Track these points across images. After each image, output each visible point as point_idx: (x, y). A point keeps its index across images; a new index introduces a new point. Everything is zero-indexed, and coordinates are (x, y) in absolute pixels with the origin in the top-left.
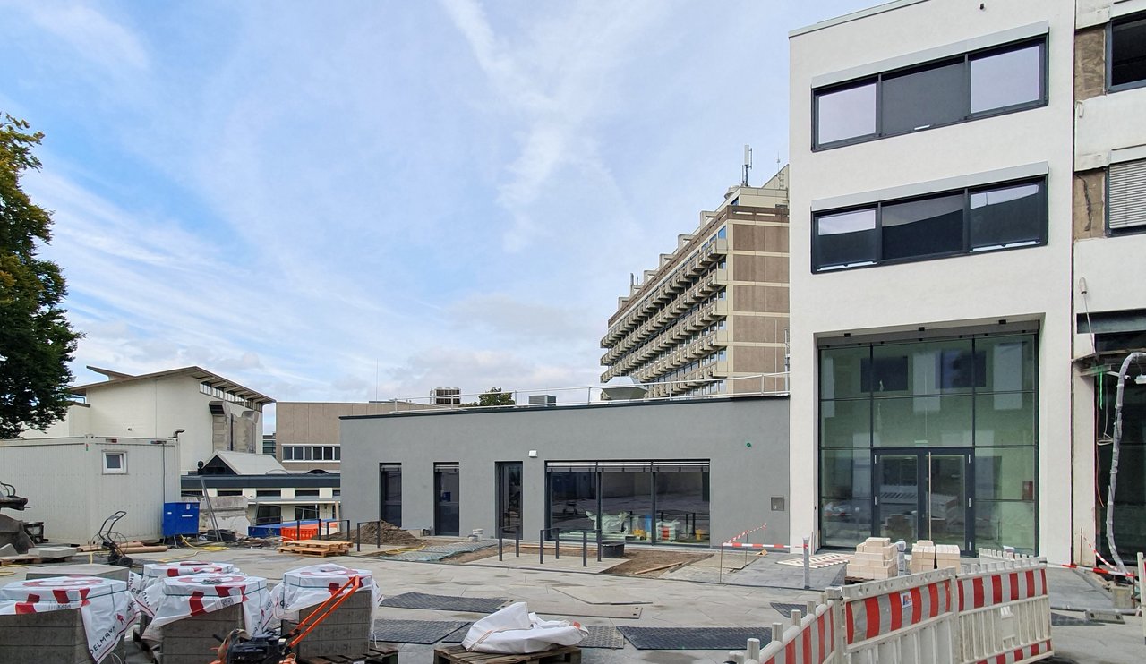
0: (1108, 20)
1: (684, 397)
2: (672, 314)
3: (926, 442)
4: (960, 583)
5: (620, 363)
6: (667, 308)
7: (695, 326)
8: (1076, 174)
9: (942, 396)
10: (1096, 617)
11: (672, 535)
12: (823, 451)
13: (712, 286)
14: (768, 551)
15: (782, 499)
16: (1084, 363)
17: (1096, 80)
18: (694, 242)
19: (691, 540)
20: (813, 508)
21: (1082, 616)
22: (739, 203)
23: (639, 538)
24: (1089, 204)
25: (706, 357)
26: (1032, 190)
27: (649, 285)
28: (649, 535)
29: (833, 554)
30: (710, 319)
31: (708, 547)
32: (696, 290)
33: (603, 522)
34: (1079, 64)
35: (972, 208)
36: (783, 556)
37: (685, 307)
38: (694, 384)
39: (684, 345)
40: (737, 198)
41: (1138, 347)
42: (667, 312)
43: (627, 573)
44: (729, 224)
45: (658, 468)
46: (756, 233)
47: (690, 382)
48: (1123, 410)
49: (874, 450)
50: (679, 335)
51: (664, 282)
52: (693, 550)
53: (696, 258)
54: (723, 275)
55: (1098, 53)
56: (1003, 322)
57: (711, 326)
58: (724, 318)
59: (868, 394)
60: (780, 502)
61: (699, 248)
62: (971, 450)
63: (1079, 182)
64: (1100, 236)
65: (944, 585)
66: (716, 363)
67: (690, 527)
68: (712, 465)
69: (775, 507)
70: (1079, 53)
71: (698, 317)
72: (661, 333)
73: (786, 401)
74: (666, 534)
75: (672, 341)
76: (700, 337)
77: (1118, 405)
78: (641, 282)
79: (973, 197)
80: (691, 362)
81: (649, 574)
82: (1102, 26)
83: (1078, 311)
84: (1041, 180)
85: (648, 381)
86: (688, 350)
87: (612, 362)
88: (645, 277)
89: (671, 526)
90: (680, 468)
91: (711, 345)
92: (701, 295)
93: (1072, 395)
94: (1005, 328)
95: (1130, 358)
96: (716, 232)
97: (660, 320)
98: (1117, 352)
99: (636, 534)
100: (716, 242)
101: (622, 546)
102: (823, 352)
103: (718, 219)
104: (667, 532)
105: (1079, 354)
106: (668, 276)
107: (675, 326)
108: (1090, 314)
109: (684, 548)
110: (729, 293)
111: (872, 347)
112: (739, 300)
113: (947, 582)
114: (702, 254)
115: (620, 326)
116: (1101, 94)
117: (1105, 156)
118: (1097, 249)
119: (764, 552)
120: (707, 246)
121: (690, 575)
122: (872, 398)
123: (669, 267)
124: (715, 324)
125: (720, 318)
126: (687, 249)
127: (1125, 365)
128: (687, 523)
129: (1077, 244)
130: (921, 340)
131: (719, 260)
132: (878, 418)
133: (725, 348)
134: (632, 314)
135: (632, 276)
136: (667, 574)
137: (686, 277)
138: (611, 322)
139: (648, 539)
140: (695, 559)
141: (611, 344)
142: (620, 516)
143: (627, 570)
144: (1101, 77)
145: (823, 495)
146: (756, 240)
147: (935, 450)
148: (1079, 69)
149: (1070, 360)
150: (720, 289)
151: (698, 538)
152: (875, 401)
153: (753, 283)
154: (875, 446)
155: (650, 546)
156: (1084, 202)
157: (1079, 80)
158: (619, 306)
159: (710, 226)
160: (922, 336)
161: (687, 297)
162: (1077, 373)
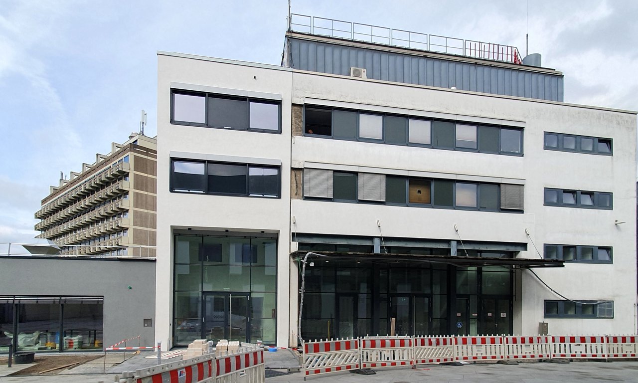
0: (303, 104)
1: (99, 256)
2: (91, 203)
3: (229, 289)
4: (218, 361)
5: (51, 230)
6: (87, 199)
7: (107, 213)
8: (292, 169)
9: (243, 266)
10: (291, 370)
11: (76, 345)
12: (176, 293)
13: (118, 190)
14: (141, 351)
15: (151, 320)
16: (293, 255)
17: (300, 129)
18: (107, 160)
19: (92, 347)
20: (169, 325)
21: (286, 371)
22: (138, 144)
23: (50, 348)
24: (297, 183)
25: (115, 233)
26: (274, 172)
27: (74, 182)
28: (58, 345)
29: (180, 350)
30: (117, 210)
31: (102, 351)
32: (108, 191)
33: (19, 339)
34: (293, 119)
35: (250, 175)
36: (150, 354)
37: (100, 200)
38: (105, 249)
39: (100, 224)
40: (137, 140)
41: (311, 250)
42: (87, 201)
43: (33, 374)
44: (131, 155)
45: (65, 301)
46: (148, 164)
47: (103, 247)
48: (305, 277)
49: (203, 293)
50: (96, 217)
51: (86, 182)
52: (90, 354)
53: (108, 171)
54: (127, 185)
55: (300, 117)
56: (263, 232)
57: (118, 214)
58: (127, 211)
59: (201, 262)
60: (149, 322)
61: (111, 165)
62: (249, 293)
63: (293, 172)
64: (300, 199)
65: (208, 363)
66: (121, 238)
67: (92, 339)
68: (105, 299)
69: (146, 325)
70: (293, 114)
71: (110, 207)
72: (83, 214)
73: (154, 263)
74: (71, 344)
75: (90, 221)
76: (111, 220)
77: (303, 275)
78: (69, 179)
79: (251, 169)
80: (104, 235)
81: (52, 372)
82: (301, 106)
83: (292, 231)
84: (278, 168)
85: (73, 244)
86: (102, 227)
87: (45, 229)
88: (72, 176)
89: (76, 339)
90: (82, 301)
91: (118, 226)
92: (112, 194)
93: (290, 269)
94: (264, 235)
95: (308, 254)
96: (122, 157)
97: (82, 206)
98: (304, 251)
99: (48, 346)
100: (122, 163)
101: (33, 354)
102: (177, 237)
103: (124, 150)
104: (73, 343)
105: (292, 251)
106: (88, 178)
107: (93, 211)
108: (297, 233)
109: (84, 353)
110: (131, 196)
111: (203, 237)
112: (137, 202)
113: (210, 361)
114: (111, 169)
115: (51, 205)
116: (301, 135)
117: (302, 163)
118: (299, 204)
119: (138, 352)
120: (116, 165)
121: (83, 370)
122: (203, 265)
123: (88, 173)
124: (121, 214)
125: (124, 211)
126: (102, 164)
127: (306, 257)
128: (90, 337)
129: (292, 200)
130: (227, 236)
131: (124, 175)
132: (206, 276)
133: (127, 229)
134: (61, 199)
135: (62, 174)
136: (66, 371)
137: (101, 181)
138: (44, 202)
139: (57, 349)
140: (90, 359)
141: (44, 217)
142: (34, 334)
143: (34, 371)
144: (301, 128)
145: (176, 317)
146: (149, 168)
147: (233, 293)
148: (293, 122)
149: (289, 253)
150: (125, 193)
151: (96, 345)
152: (204, 267)
153: (146, 193)
154: (204, 290)
155: (58, 353)
156: (295, 182)
157: (293, 127)
158: (51, 192)
159: (119, 153)
160: (228, 235)
161: (102, 194)
162: (292, 260)
